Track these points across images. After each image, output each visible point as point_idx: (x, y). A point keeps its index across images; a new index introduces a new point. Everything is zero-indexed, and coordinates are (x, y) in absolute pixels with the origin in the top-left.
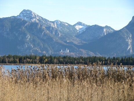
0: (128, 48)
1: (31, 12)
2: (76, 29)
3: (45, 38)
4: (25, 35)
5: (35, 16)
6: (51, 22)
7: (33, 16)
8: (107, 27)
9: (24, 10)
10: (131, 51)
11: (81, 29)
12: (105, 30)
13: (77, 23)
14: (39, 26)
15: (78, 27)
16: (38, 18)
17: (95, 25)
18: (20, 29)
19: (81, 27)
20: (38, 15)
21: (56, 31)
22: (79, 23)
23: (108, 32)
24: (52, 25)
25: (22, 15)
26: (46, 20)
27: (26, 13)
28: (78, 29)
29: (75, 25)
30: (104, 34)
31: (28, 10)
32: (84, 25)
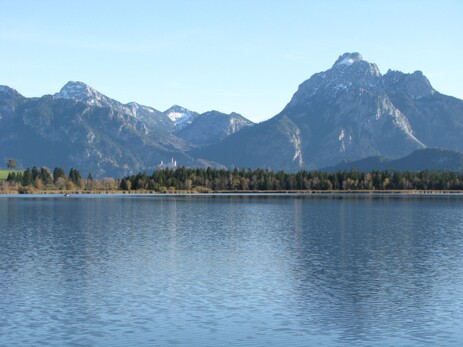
0: (295, 157)
1: (84, 87)
2: (170, 120)
3: (125, 139)
4: (84, 132)
5: (94, 93)
6: (124, 105)
7: (89, 94)
8: (234, 115)
9: (70, 83)
10: (301, 162)
11: (181, 119)
12: (232, 121)
13: (172, 108)
14: (112, 115)
15: (173, 116)
16: (99, 98)
17: (213, 111)
18: (74, 121)
19: (180, 115)
20: (98, 93)
21: (139, 124)
22: (177, 109)
23: (239, 124)
24: (128, 111)
25: (65, 92)
26: (115, 103)
27: (74, 88)
28: (173, 120)
29: (168, 112)
30: (231, 129)
31: (78, 83)
32: (185, 111)
